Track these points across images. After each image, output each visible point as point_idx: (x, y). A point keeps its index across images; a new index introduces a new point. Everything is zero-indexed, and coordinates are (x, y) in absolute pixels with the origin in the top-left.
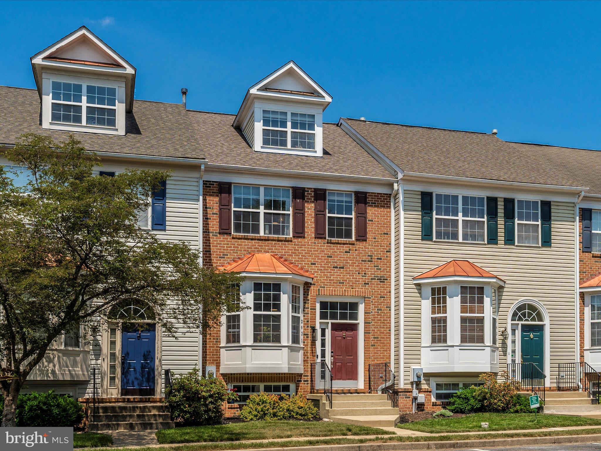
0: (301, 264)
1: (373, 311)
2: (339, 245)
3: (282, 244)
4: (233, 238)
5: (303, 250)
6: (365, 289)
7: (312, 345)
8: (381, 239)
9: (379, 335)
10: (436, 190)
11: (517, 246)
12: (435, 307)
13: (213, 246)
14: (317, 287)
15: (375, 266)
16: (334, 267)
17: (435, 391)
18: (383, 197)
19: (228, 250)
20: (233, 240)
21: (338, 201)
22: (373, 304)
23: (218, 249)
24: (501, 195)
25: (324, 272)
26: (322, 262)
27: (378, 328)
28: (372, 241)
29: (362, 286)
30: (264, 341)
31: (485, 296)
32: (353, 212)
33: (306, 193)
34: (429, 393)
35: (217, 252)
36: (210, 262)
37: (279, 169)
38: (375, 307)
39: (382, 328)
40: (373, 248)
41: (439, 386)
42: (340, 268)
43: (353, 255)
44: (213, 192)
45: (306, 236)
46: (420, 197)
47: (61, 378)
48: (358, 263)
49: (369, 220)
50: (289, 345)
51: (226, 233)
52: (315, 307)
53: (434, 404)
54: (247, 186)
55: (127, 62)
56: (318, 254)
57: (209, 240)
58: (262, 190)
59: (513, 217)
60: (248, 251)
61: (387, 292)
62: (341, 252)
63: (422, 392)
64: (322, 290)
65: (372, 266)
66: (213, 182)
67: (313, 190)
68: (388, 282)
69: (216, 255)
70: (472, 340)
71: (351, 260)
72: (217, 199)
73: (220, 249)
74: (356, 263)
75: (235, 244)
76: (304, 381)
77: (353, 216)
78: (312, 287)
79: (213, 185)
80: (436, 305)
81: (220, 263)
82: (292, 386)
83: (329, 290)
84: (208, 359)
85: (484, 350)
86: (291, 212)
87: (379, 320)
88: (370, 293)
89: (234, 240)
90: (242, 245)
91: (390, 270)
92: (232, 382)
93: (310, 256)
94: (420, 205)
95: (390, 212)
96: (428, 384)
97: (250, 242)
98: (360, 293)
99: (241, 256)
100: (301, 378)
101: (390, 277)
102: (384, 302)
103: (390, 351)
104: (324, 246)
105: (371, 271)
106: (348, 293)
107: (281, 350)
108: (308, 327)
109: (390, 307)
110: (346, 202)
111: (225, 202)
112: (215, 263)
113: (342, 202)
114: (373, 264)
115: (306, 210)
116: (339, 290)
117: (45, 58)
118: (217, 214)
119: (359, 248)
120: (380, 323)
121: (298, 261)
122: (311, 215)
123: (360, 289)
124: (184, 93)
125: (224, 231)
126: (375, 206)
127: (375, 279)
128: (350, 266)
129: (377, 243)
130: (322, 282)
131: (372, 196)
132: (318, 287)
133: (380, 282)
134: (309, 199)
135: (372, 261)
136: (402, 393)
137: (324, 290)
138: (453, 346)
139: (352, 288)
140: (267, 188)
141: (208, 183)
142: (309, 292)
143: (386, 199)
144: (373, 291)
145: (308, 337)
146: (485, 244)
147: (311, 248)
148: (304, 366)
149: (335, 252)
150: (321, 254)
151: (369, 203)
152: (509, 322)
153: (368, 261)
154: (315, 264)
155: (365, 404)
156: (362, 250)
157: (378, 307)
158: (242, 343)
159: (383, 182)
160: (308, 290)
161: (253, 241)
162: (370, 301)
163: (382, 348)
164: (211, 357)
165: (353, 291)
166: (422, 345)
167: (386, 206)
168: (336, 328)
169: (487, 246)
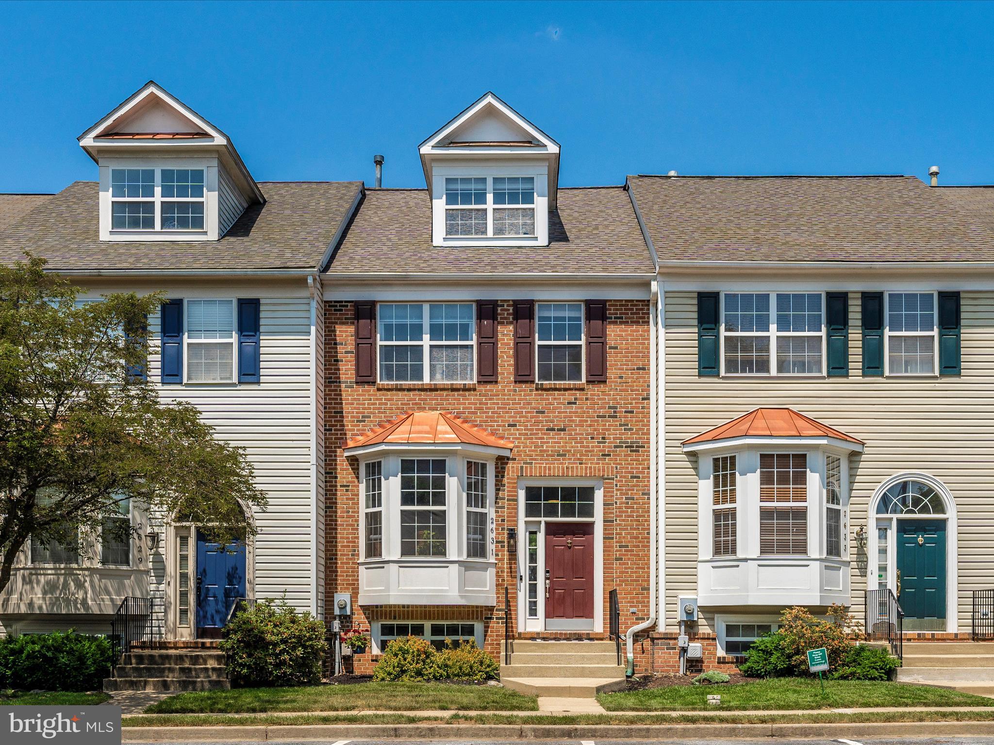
0: (491, 426)
1: (618, 501)
2: (556, 393)
3: (458, 395)
4: (379, 390)
5: (494, 403)
6: (603, 464)
7: (510, 559)
8: (633, 378)
9: (629, 542)
10: (725, 288)
11: (888, 377)
12: (719, 491)
13: (346, 404)
14: (518, 463)
15: (621, 425)
16: (547, 430)
17: (724, 638)
18: (636, 305)
19: (370, 408)
20: (378, 393)
21: (556, 319)
22: (617, 490)
23: (355, 408)
24: (854, 287)
25: (532, 439)
26: (528, 421)
27: (627, 529)
28: (616, 382)
29: (598, 459)
30: (421, 553)
31: (808, 470)
32: (583, 335)
33: (499, 309)
34: (711, 642)
35: (353, 412)
36: (342, 430)
37: (453, 274)
38: (621, 494)
39: (635, 529)
40: (618, 395)
41: (731, 630)
42: (559, 430)
43: (582, 408)
44: (346, 319)
45: (499, 379)
46: (695, 302)
47: (96, 611)
48: (591, 421)
49: (611, 348)
50: (461, 559)
51: (368, 383)
52: (517, 496)
53: (722, 661)
54: (402, 305)
55: (214, 128)
56: (521, 408)
57: (341, 395)
58: (426, 308)
59: (880, 326)
60: (403, 408)
61: (643, 468)
62: (561, 403)
63: (698, 639)
64: (526, 467)
65: (616, 426)
66: (346, 302)
67: (511, 303)
68: (646, 451)
69: (352, 417)
70: (784, 548)
71: (578, 417)
72: (351, 329)
73: (358, 408)
74: (587, 421)
75: (381, 399)
76: (497, 618)
77: (582, 342)
78: (511, 464)
79: (347, 306)
80: (721, 489)
81: (358, 430)
82: (478, 627)
83: (540, 467)
84: (339, 582)
85: (807, 566)
86: (474, 342)
87: (629, 516)
88: (612, 471)
89: (380, 392)
90: (392, 400)
91: (649, 430)
92: (377, 619)
93: (507, 413)
94: (695, 315)
95: (649, 331)
96: (712, 626)
97: (406, 395)
98: (595, 470)
99: (392, 417)
100: (492, 614)
101: (649, 443)
102: (638, 486)
103: (649, 568)
104: (531, 395)
105: (614, 433)
106: (572, 471)
107: (447, 567)
108: (503, 529)
109: (649, 494)
110: (570, 319)
111: (364, 333)
112: (350, 430)
113: (563, 319)
114: (617, 421)
115: (500, 336)
116: (557, 467)
117: (97, 137)
118: (352, 352)
119: (592, 395)
120: (631, 521)
121: (486, 421)
122: (508, 344)
123: (594, 464)
124: (379, 162)
125: (365, 378)
126: (621, 323)
127: (622, 447)
128: (576, 426)
129: (626, 386)
130: (528, 455)
131: (616, 305)
132: (520, 463)
133: (631, 451)
134: (505, 318)
135: (616, 417)
136: (660, 642)
137: (531, 468)
138: (746, 560)
139: (581, 464)
140: (435, 305)
141: (338, 304)
142: (504, 472)
143: (642, 309)
144: (618, 466)
145: (503, 547)
146: (824, 378)
147: (508, 399)
148: (497, 593)
149: (550, 404)
150: (524, 408)
151: (611, 318)
152: (873, 515)
153: (609, 417)
154: (515, 425)
155: (569, 659)
156: (599, 399)
157: (627, 494)
158: (385, 557)
159: (635, 281)
160: (504, 468)
161: (411, 393)
162: (612, 483)
163: (635, 564)
164: (344, 580)
165: (582, 468)
166: (700, 559)
167: (641, 320)
168: (552, 530)
169: (827, 381)
